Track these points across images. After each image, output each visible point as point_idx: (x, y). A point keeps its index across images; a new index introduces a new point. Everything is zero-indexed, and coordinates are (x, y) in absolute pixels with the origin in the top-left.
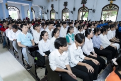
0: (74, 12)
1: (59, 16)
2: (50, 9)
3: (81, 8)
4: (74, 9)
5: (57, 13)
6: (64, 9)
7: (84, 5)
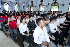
0: (48, 6)
1: (37, 9)
2: (30, 4)
3: (53, 3)
4: (48, 4)
5: (36, 7)
6: (40, 4)
7: (55, 1)
